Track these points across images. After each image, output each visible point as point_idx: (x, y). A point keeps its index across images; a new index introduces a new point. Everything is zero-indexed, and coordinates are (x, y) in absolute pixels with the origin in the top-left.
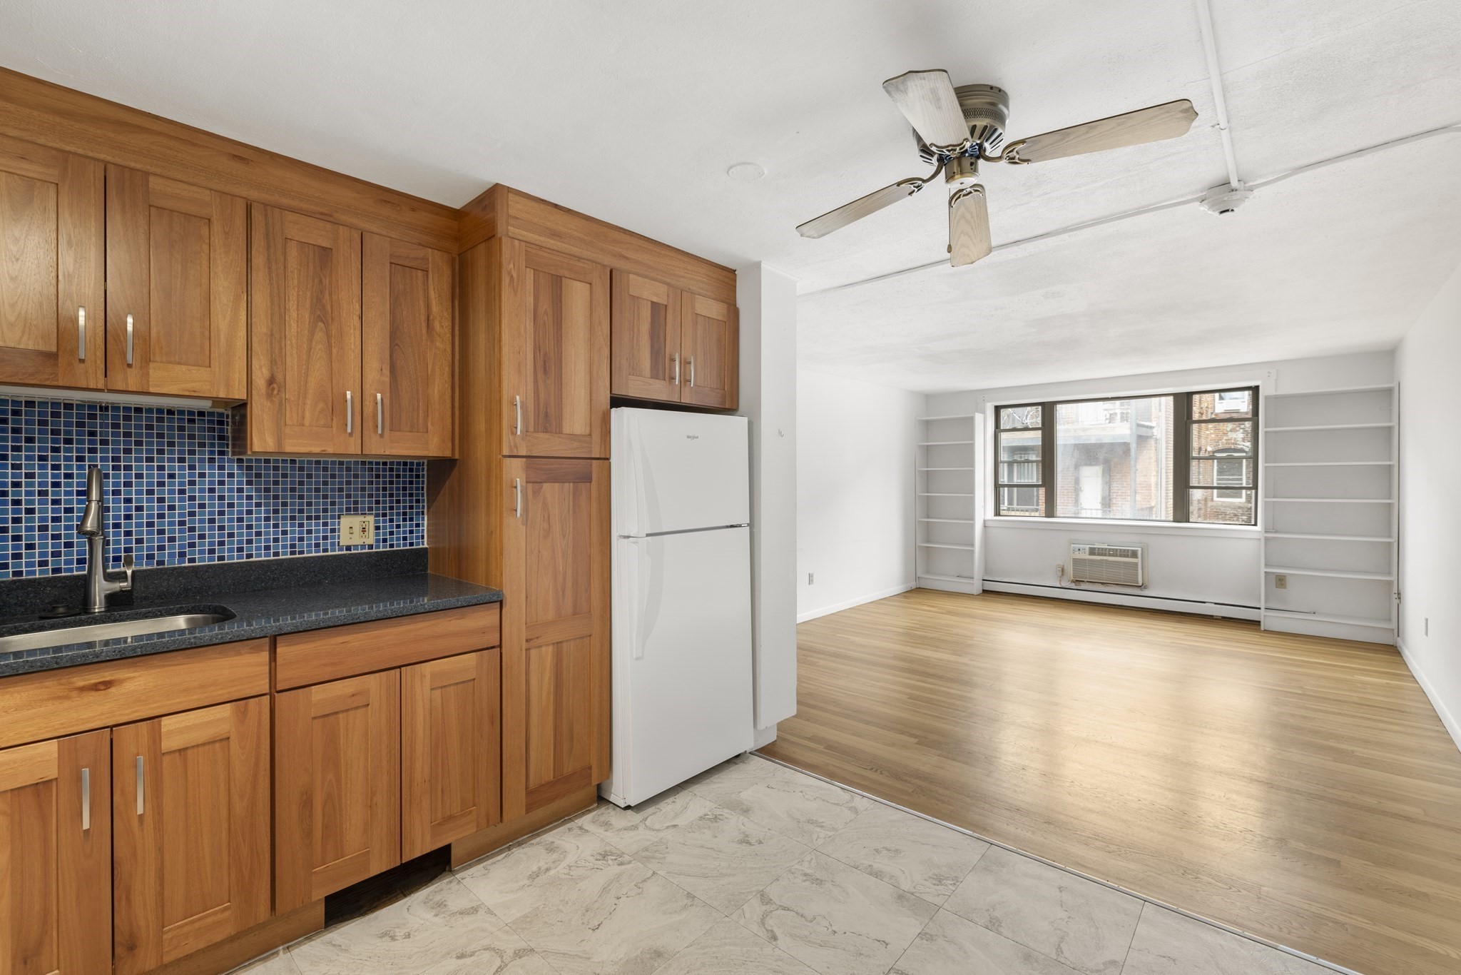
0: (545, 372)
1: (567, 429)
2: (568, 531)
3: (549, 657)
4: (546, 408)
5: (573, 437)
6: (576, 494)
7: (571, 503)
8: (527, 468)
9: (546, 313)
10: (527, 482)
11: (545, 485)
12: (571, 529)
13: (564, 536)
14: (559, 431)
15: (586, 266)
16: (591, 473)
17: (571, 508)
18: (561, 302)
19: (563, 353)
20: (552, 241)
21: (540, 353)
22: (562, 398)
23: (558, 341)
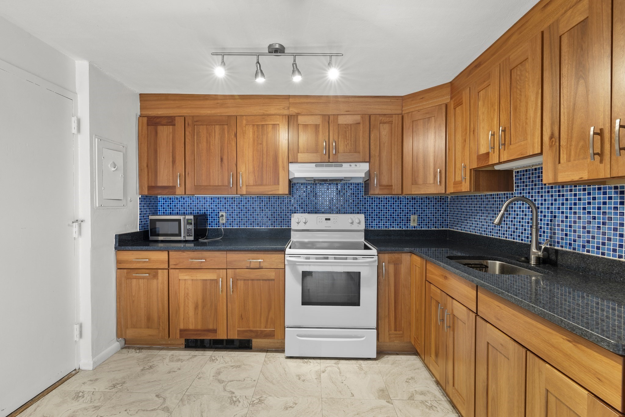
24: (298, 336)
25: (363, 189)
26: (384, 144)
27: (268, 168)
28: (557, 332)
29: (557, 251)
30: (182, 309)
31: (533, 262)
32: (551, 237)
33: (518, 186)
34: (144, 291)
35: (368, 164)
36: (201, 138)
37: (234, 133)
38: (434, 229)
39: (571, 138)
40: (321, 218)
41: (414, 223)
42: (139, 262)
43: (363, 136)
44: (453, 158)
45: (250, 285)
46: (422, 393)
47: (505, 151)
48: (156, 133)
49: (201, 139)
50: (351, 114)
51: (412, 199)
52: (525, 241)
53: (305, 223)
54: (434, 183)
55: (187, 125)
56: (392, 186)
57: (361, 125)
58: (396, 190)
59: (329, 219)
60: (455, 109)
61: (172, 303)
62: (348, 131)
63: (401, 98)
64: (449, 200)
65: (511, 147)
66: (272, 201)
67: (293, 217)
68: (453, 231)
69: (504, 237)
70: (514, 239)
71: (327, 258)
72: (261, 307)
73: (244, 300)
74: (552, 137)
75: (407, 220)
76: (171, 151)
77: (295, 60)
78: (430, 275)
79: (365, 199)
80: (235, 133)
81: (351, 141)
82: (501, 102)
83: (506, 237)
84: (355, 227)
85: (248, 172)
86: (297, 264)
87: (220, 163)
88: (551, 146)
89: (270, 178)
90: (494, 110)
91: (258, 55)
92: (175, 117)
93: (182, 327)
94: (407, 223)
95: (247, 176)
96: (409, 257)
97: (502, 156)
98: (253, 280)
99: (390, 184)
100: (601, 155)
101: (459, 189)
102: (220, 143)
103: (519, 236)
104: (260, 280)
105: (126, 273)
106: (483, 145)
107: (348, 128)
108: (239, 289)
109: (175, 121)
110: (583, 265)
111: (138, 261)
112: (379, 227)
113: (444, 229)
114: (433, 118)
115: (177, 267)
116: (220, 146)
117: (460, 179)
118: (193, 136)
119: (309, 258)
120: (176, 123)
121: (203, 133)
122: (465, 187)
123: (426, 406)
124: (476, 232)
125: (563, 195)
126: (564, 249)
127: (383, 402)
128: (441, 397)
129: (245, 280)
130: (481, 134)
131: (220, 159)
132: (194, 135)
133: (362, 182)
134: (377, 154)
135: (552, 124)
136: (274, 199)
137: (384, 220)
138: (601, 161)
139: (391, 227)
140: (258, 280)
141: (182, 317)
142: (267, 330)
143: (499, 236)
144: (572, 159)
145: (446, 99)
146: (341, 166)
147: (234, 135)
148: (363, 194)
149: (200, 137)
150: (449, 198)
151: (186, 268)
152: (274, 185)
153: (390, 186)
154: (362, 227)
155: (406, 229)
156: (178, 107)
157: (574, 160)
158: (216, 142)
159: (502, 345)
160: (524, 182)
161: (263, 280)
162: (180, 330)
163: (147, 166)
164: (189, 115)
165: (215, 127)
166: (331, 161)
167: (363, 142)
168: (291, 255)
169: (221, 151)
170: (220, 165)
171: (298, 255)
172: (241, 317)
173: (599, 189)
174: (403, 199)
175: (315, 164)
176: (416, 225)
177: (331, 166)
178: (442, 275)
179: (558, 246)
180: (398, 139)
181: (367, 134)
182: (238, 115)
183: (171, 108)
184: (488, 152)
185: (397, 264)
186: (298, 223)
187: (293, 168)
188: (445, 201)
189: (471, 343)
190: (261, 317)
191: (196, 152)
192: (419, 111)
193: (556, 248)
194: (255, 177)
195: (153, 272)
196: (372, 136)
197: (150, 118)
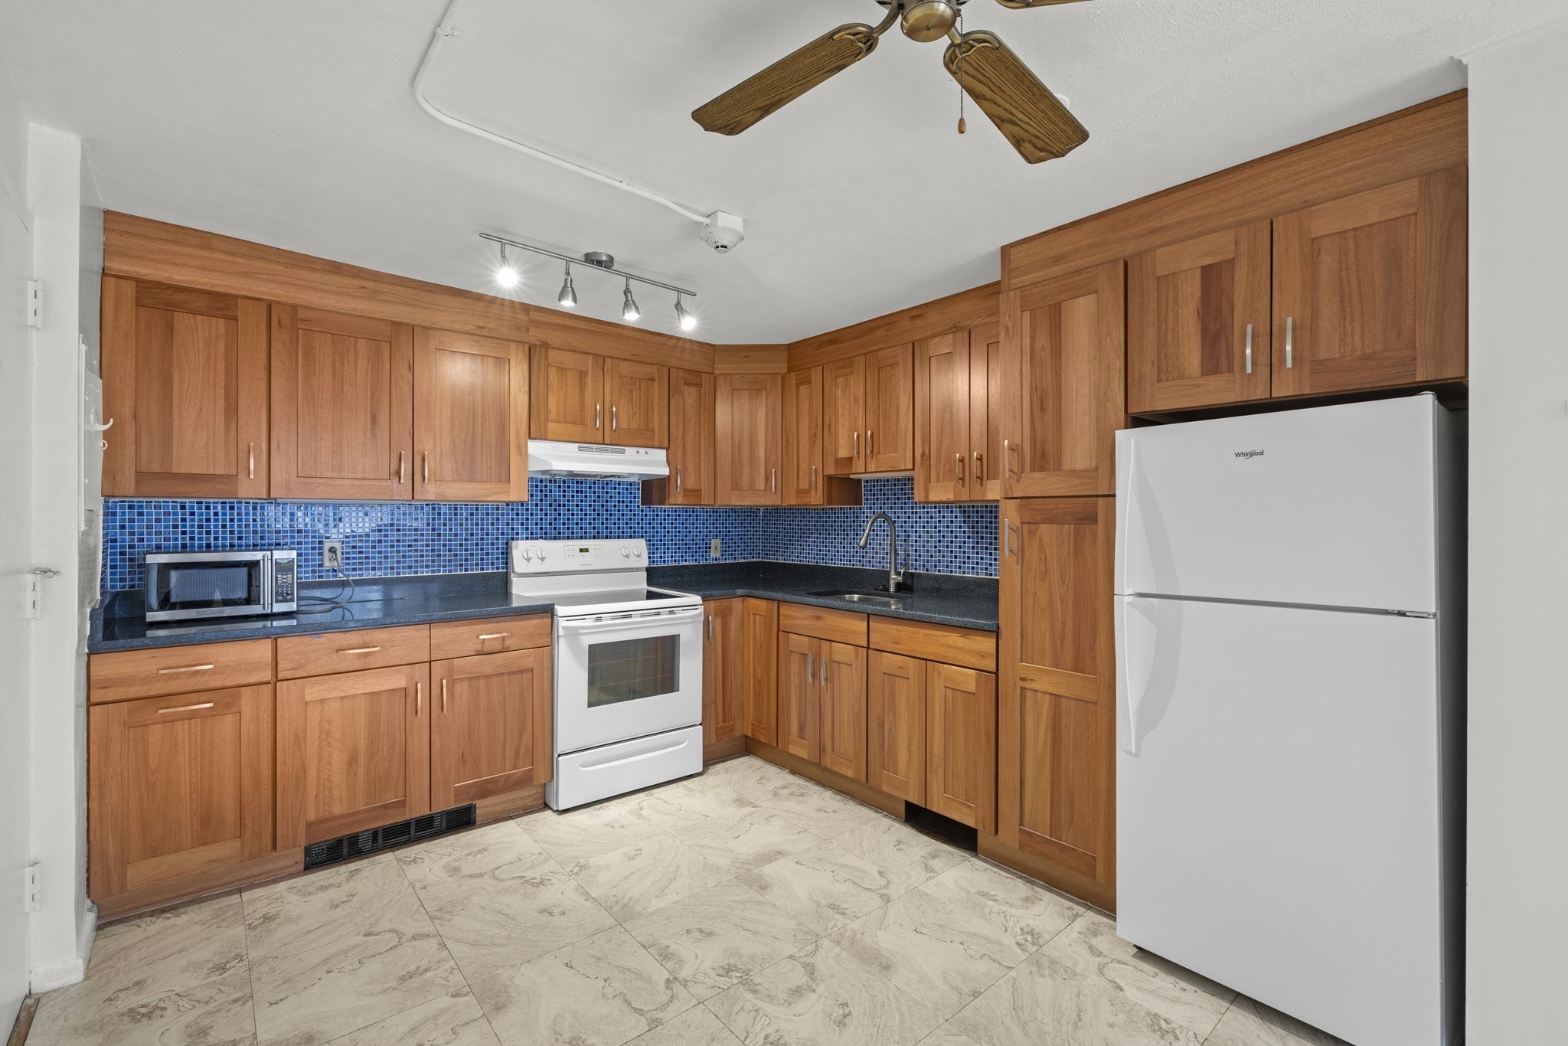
0: (1042, 409)
1: (1067, 465)
2: (1068, 576)
3: (1046, 706)
4: (1044, 446)
5: (1075, 473)
6: (1078, 538)
7: (1072, 547)
8: (1020, 508)
9: (1043, 348)
10: (1022, 523)
11: (1041, 526)
12: (1072, 575)
13: (1063, 582)
14: (1058, 467)
15: (1089, 275)
16: (1096, 513)
17: (1072, 551)
18: (1060, 329)
19: (1063, 384)
20: (1056, 268)
21: (1036, 392)
22: (1061, 431)
23: (1056, 373)
24: (582, 766)
25: (639, 493)
26: (690, 419)
27: (485, 446)
28: (953, 632)
29: (912, 574)
30: (312, 773)
31: (892, 589)
32: (905, 560)
33: (867, 499)
34: (190, 749)
35: (664, 451)
36: (317, 362)
37: (406, 364)
38: (743, 561)
39: (940, 459)
40: (571, 548)
41: (715, 555)
42: (178, 676)
43: (659, 403)
44: (795, 456)
45: (481, 688)
46: (784, 787)
47: (873, 461)
48: (170, 329)
49: (317, 364)
50: (636, 361)
51: (713, 512)
52: (877, 566)
53: (543, 559)
54: (766, 490)
55: (277, 324)
56: (701, 491)
57: (656, 383)
58: (706, 500)
59: (587, 550)
60: (797, 387)
61: (285, 764)
62: (635, 390)
63: (712, 348)
64: (761, 514)
65: (880, 456)
66: (461, 514)
67: (517, 548)
68: (771, 562)
69: (850, 565)
70: (863, 565)
71: (630, 616)
72: (505, 728)
73: (469, 723)
74: (923, 455)
75: (706, 548)
76: (223, 384)
77: (627, 285)
78: (786, 622)
79: (642, 511)
80: (409, 364)
81: (640, 408)
82: (868, 401)
83: (853, 565)
84: (633, 563)
85: (441, 451)
86: (581, 631)
87: (369, 426)
88: (922, 464)
89: (491, 468)
90: (859, 407)
91: (569, 260)
92: (236, 297)
93: (311, 815)
94: (706, 552)
95: (437, 461)
96: (741, 603)
97: (869, 465)
98: (488, 677)
99: (698, 488)
100: (962, 479)
101: (805, 501)
102: (369, 382)
103: (870, 562)
104: (503, 674)
105: (128, 713)
106: (843, 447)
107: (635, 385)
108: (458, 701)
109: (237, 308)
110: (936, 586)
111: (171, 675)
112: (664, 561)
113: (755, 560)
114: (764, 391)
115: (300, 673)
116: (369, 387)
117: (807, 487)
118: (294, 355)
119: (599, 619)
120: (239, 314)
121: (324, 352)
122: (817, 498)
123: (797, 795)
124: (809, 562)
125: (916, 513)
126: (918, 571)
127: (749, 809)
128: (806, 783)
129: (470, 679)
130: (840, 433)
131: (369, 418)
132: (297, 354)
133: (637, 481)
134: (680, 437)
135: (923, 442)
136: (466, 509)
137: (672, 549)
138: (963, 486)
139: (682, 561)
140: (498, 675)
141: (312, 792)
142: (517, 773)
143: (844, 564)
144: (941, 479)
145: (782, 367)
146: (623, 452)
147: (407, 367)
148: (638, 502)
149: (315, 361)
150: (761, 511)
151: (324, 673)
152: (499, 482)
153: (697, 492)
154: (645, 562)
155: (705, 563)
156: (246, 275)
157: (943, 481)
158: (358, 377)
159: (901, 668)
160: (884, 494)
161: (510, 673)
162: (306, 824)
163: (135, 417)
164: (278, 299)
165: (356, 343)
166: (606, 442)
167: (659, 412)
168: (570, 617)
169: (371, 398)
170: (369, 431)
171: (582, 616)
172: (462, 758)
173: (948, 507)
174: (700, 512)
175: (577, 445)
176: (718, 555)
177: (607, 451)
178: (812, 616)
179: (912, 569)
180: (709, 414)
181: (666, 401)
182: (417, 326)
183: (220, 272)
184: (850, 456)
185: (724, 614)
186: (528, 560)
187: (535, 448)
188: (756, 516)
189: (862, 683)
190: (504, 749)
191: (302, 395)
192: (742, 375)
193: (910, 571)
194: (456, 462)
195: (226, 696)
196: (673, 403)
197: (149, 285)
